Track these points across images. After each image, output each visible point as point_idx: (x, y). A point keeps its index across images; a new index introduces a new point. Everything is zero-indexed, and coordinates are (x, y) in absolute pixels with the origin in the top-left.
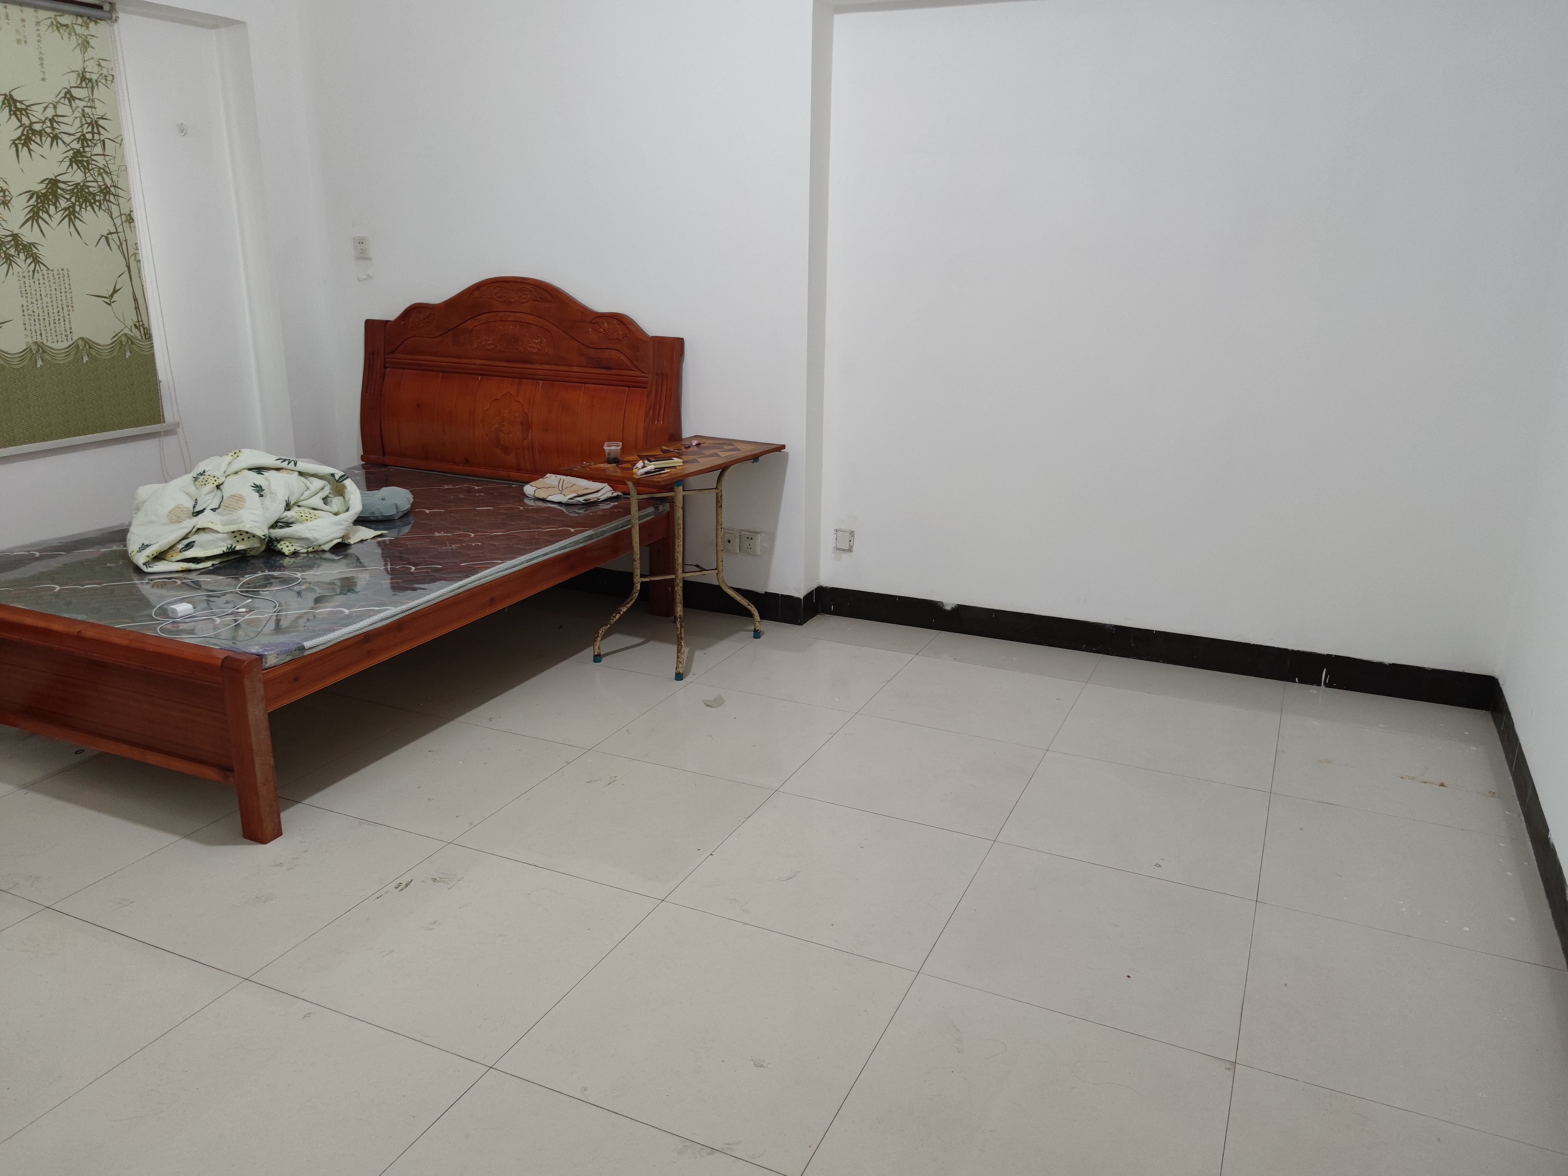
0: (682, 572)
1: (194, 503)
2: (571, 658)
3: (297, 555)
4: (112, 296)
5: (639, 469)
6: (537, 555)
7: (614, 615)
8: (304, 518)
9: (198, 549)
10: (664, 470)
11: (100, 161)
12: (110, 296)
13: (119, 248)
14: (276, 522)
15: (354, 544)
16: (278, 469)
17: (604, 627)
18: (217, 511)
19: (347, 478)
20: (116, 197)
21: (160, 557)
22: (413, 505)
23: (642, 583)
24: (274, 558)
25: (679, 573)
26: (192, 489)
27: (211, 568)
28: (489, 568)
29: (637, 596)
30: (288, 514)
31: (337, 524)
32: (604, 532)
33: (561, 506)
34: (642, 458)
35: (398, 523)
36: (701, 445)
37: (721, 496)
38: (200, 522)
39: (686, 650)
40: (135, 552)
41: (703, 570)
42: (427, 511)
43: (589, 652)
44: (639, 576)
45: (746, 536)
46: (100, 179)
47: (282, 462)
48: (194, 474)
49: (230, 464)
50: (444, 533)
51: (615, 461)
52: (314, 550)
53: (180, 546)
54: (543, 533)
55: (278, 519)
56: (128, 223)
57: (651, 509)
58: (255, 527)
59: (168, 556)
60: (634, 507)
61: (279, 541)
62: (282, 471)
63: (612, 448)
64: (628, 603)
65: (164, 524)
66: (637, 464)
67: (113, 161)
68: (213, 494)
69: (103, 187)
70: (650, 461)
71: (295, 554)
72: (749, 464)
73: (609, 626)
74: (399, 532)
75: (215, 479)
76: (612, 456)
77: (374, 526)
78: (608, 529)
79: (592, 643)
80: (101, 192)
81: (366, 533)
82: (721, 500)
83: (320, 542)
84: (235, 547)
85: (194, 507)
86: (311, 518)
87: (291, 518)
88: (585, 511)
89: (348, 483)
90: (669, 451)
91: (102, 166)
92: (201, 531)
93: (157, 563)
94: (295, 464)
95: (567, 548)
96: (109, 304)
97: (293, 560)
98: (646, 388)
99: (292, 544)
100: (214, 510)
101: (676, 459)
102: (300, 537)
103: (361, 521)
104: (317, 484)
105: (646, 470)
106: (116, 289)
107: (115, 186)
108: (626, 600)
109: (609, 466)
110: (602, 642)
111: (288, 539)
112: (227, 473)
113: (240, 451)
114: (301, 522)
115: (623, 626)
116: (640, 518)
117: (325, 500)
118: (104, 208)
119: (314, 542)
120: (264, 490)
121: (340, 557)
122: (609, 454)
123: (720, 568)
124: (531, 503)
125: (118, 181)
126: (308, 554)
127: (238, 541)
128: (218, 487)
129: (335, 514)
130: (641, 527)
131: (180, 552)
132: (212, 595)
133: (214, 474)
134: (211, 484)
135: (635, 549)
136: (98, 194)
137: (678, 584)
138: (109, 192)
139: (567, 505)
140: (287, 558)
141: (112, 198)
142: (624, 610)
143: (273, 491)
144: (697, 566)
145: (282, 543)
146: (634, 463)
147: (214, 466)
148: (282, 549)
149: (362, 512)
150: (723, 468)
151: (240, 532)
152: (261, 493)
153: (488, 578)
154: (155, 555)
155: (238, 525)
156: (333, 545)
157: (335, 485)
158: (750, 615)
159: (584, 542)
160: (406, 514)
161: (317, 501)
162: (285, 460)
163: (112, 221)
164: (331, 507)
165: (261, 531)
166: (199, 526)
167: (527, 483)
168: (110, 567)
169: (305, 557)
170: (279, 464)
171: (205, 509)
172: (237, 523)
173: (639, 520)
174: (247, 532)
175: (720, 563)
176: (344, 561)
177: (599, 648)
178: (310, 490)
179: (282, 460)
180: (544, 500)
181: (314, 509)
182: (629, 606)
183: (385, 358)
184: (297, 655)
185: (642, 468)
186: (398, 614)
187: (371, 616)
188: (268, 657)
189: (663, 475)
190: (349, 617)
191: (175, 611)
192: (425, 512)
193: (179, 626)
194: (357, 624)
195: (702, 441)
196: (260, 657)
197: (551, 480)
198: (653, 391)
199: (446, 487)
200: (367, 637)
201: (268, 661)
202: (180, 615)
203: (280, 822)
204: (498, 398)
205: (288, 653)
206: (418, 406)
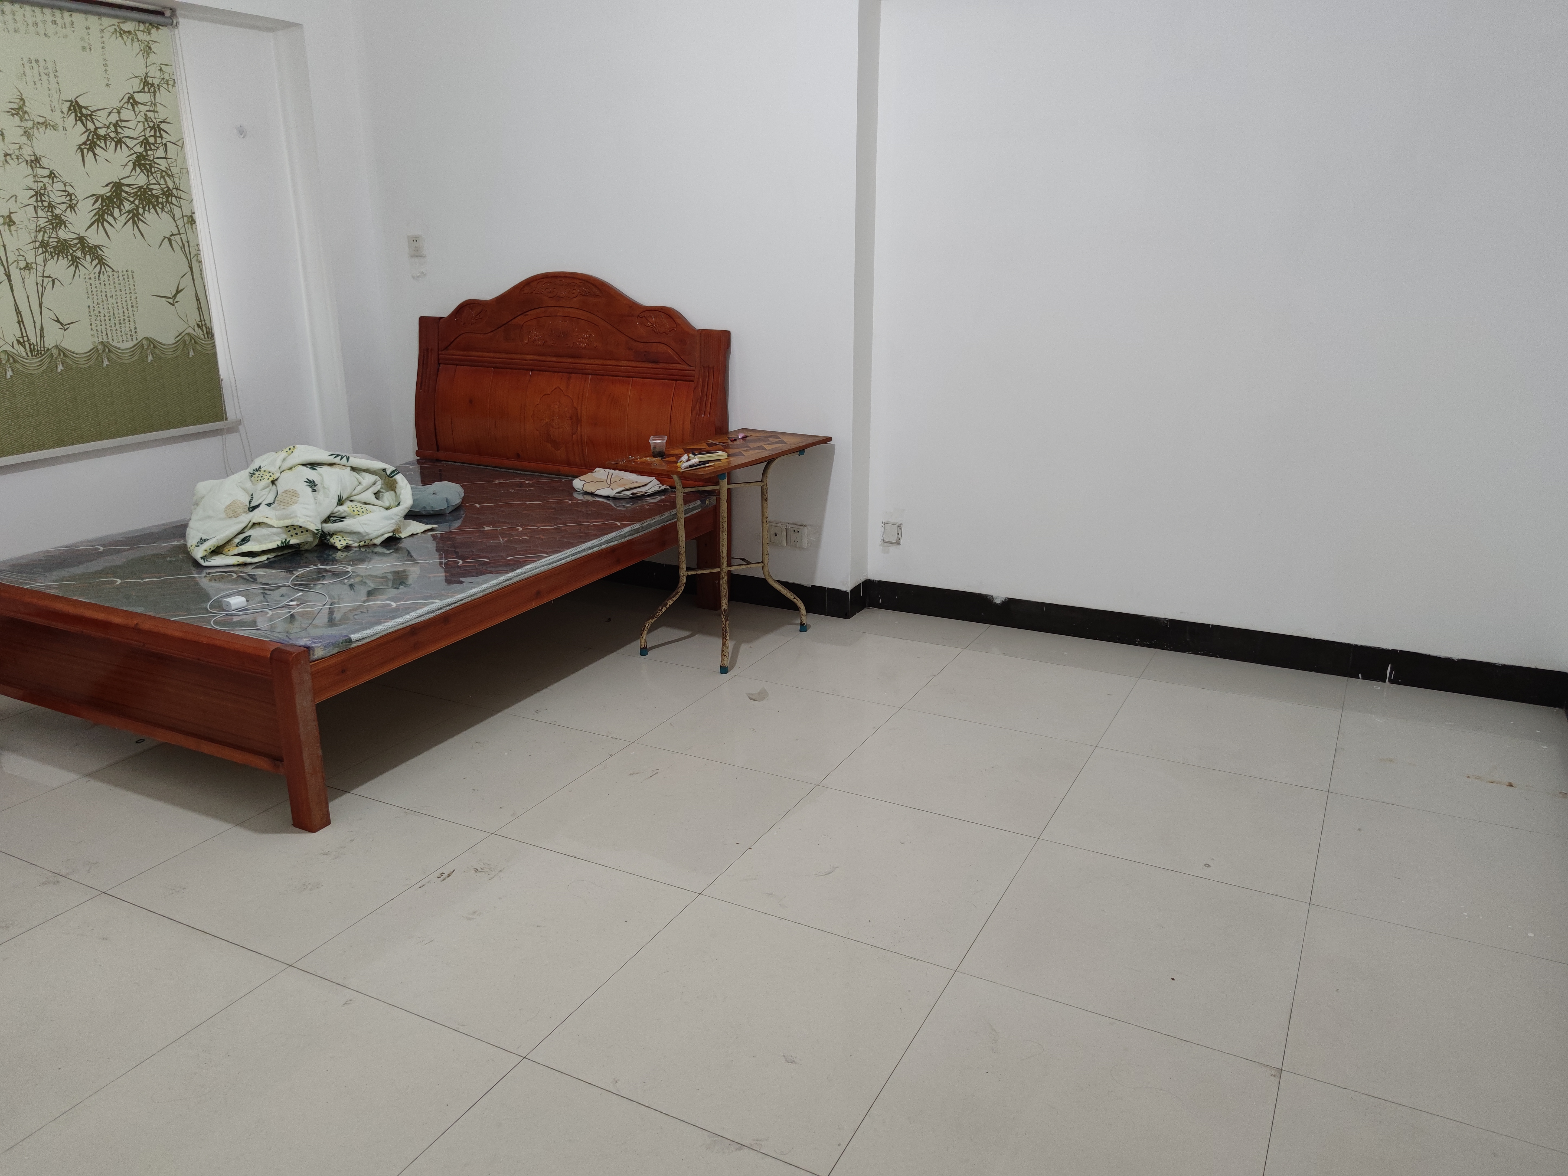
0: (726, 565)
1: (250, 499)
2: (618, 651)
3: (349, 549)
4: (175, 296)
5: (684, 462)
6: (583, 548)
7: (660, 608)
8: (356, 512)
9: (253, 543)
10: (708, 463)
11: (163, 164)
12: (173, 297)
13: (181, 249)
14: (329, 516)
15: (405, 538)
16: (331, 465)
17: (650, 621)
18: (272, 506)
19: (399, 473)
20: (178, 199)
21: (217, 551)
22: (464, 499)
23: (688, 577)
24: (327, 552)
25: (724, 567)
26: (249, 485)
27: (266, 562)
28: (535, 561)
29: (683, 589)
30: (341, 508)
31: (387, 518)
32: (651, 526)
33: (609, 500)
34: (687, 451)
35: (449, 517)
36: (747, 438)
37: (766, 489)
38: (256, 517)
39: (731, 644)
40: (194, 546)
41: (748, 563)
42: (478, 506)
43: (635, 646)
44: (685, 569)
45: (793, 530)
46: (162, 181)
47: (335, 457)
48: (250, 470)
49: (284, 460)
50: (493, 527)
51: (661, 454)
52: (366, 544)
53: (237, 540)
54: (589, 526)
55: (331, 514)
56: (189, 224)
57: (698, 503)
58: (308, 521)
59: (226, 550)
60: (680, 501)
61: (331, 535)
62: (334, 466)
63: (657, 442)
64: (674, 596)
65: (221, 519)
66: (682, 458)
67: (174, 163)
68: (268, 490)
69: (165, 189)
70: (695, 455)
71: (347, 548)
72: (795, 456)
73: (655, 619)
74: (450, 526)
75: (271, 474)
76: (658, 450)
77: (425, 520)
78: (655, 522)
79: (638, 636)
80: (164, 194)
81: (417, 527)
82: (767, 493)
83: (371, 536)
84: (289, 541)
85: (250, 502)
86: (363, 512)
87: (342, 513)
88: (632, 505)
89: (399, 478)
90: (715, 444)
91: (164, 169)
92: (257, 526)
93: (213, 558)
94: (348, 460)
95: (612, 542)
96: (173, 305)
97: (346, 554)
98: (693, 381)
99: (344, 538)
100: (269, 505)
101: (720, 453)
102: (352, 531)
103: (411, 515)
104: (369, 479)
105: (690, 463)
106: (179, 290)
107: (177, 189)
108: (672, 593)
109: (654, 459)
110: (648, 635)
111: (341, 533)
112: (282, 469)
113: (294, 447)
114: (353, 517)
115: (668, 620)
116: (686, 512)
117: (377, 495)
118: (166, 210)
119: (366, 536)
120: (317, 485)
121: (391, 551)
122: (654, 448)
123: (766, 561)
124: (580, 497)
125: (180, 183)
126: (360, 548)
127: (292, 536)
128: (273, 482)
129: (386, 509)
130: (686, 520)
131: (237, 546)
132: (267, 589)
133: (269, 470)
134: (266, 480)
135: (680, 542)
136: (161, 196)
137: (723, 577)
138: (171, 195)
139: (615, 499)
140: (339, 552)
141: (174, 201)
142: (670, 604)
143: (326, 486)
144: (743, 559)
145: (335, 537)
146: (679, 457)
147: (269, 462)
148: (335, 543)
149: (412, 507)
150: (769, 461)
151: (294, 527)
152: (315, 488)
153: (534, 572)
154: (213, 549)
155: (292, 520)
156: (384, 539)
157: (386, 480)
158: (796, 608)
159: (629, 536)
160: (457, 509)
161: (369, 496)
162: (338, 456)
163: (175, 223)
164: (383, 502)
165: (314, 525)
166: (254, 521)
167: (576, 477)
168: (170, 561)
169: (356, 551)
170: (331, 459)
171: (260, 504)
172: (291, 518)
173: (684, 515)
174: (300, 527)
175: (766, 556)
176: (395, 555)
177: (645, 641)
178: (362, 485)
180: (592, 494)
181: (366, 504)
182: (675, 599)
183: (439, 355)
184: (344, 647)
185: (686, 461)
186: (444, 607)
187: (417, 609)
188: (316, 649)
189: (707, 469)
190: (397, 609)
191: (228, 604)
192: (476, 506)
193: (232, 619)
194: (404, 617)
195: (748, 435)
196: (308, 649)
197: (600, 473)
198: (700, 385)
199: (497, 481)
200: (413, 629)
201: (316, 653)
202: (233, 608)
203: (328, 811)
204: (548, 393)
205: (335, 645)
206: (471, 401)
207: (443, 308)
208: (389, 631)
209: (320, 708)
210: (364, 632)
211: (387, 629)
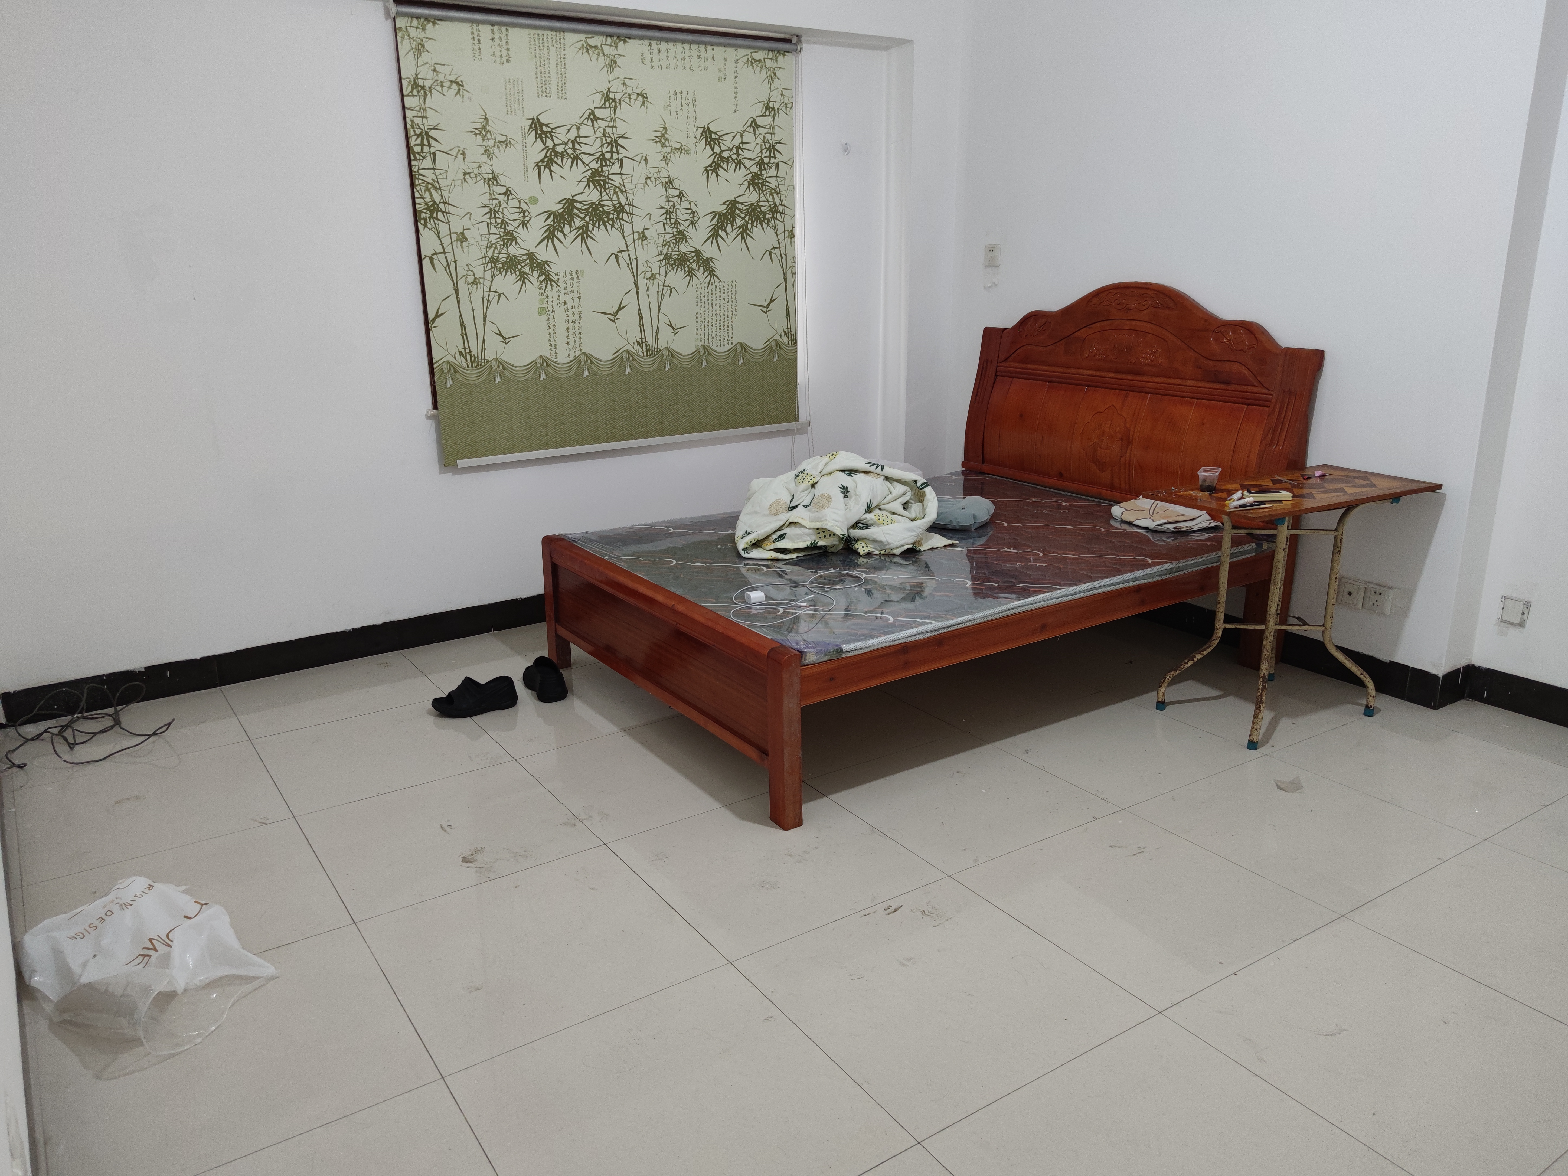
0: (1273, 624)
1: (791, 499)
2: (1130, 700)
3: (871, 556)
5: (1234, 501)
6: (1102, 584)
7: (1186, 661)
8: (881, 521)
9: (787, 540)
10: (1265, 504)
14: (857, 522)
15: (924, 551)
16: (867, 473)
17: (1172, 673)
18: (808, 508)
19: (928, 485)
21: (757, 544)
22: (993, 517)
23: (1225, 630)
24: (850, 557)
25: (1270, 625)
26: (792, 486)
27: (796, 560)
28: (1045, 592)
29: (1216, 643)
30: (868, 516)
31: (910, 530)
32: (1187, 567)
33: (1148, 532)
34: (1244, 487)
35: (974, 534)
36: (1326, 477)
37: (1341, 540)
38: (792, 517)
39: (1267, 715)
40: (739, 538)
41: (1305, 624)
42: (1006, 524)
43: (1152, 698)
44: (1222, 621)
45: (1373, 590)
47: (871, 466)
48: (796, 472)
49: (826, 464)
50: (1013, 549)
51: (1211, 489)
52: (886, 553)
53: (775, 537)
54: (1116, 560)
55: (859, 520)
57: (1252, 546)
58: (836, 525)
59: (764, 545)
60: (1227, 542)
61: (856, 540)
62: (869, 474)
63: (1208, 474)
64: (1205, 650)
65: (765, 515)
66: (1234, 495)
68: (807, 492)
70: (1250, 493)
71: (869, 555)
72: (1387, 504)
73: (1178, 672)
74: (973, 544)
75: (812, 477)
76: (1207, 483)
77: (950, 534)
78: (1192, 564)
79: (1157, 688)
81: (938, 541)
82: (1341, 544)
83: (892, 546)
84: (818, 542)
85: (791, 502)
86: (888, 522)
87: (869, 520)
88: (1173, 540)
89: (929, 490)
90: (1281, 482)
92: (792, 525)
93: (753, 550)
94: (882, 469)
95: (1137, 581)
97: (866, 560)
98: (1269, 407)
99: (867, 545)
100: (806, 506)
101: (1284, 493)
102: (875, 539)
103: (936, 528)
104: (899, 489)
105: (1242, 502)
108: (1204, 646)
109: (1200, 494)
110: (1170, 688)
111: (864, 540)
112: (823, 473)
113: (837, 453)
114: (878, 525)
115: (1197, 674)
116: (1232, 556)
117: (905, 506)
119: (887, 545)
120: (850, 491)
121: (909, 563)
122: (1204, 480)
123: (1329, 625)
124: (1117, 525)
126: (880, 557)
127: (820, 538)
128: (813, 485)
129: (912, 520)
130: (1231, 565)
131: (774, 542)
132: (795, 584)
133: (811, 473)
134: (807, 482)
135: (1221, 590)
137: (1267, 637)
139: (1154, 531)
140: (861, 558)
142: (1199, 658)
143: (858, 494)
144: (1299, 618)
145: (859, 543)
146: (1231, 493)
147: (813, 465)
148: (858, 548)
149: (936, 520)
150: (1349, 507)
151: (824, 530)
152: (847, 495)
153: (1041, 603)
154: (753, 542)
155: (822, 523)
156: (903, 550)
157: (917, 492)
158: (1362, 684)
159: (1159, 576)
160: (984, 526)
161: (897, 506)
162: (874, 464)
164: (910, 513)
165: (840, 530)
166: (790, 520)
167: (1118, 502)
168: (721, 548)
169: (877, 559)
170: (868, 468)
171: (799, 505)
172: (821, 521)
173: (1230, 559)
174: (829, 531)
175: (1329, 620)
176: (912, 567)
177: (1164, 695)
178: (892, 495)
179: (872, 464)
180: (1130, 524)
181: (894, 514)
182: (1205, 653)
183: (997, 366)
184: (835, 656)
185: (1238, 499)
186: (939, 629)
187: (912, 628)
188: (808, 654)
189: (1261, 511)
190: (892, 625)
191: (749, 597)
192: (1004, 525)
193: (751, 612)
194: (897, 634)
195: (1328, 472)
196: (801, 653)
197: (1143, 503)
198: (1277, 411)
199: (1034, 500)
200: (905, 648)
201: (807, 658)
202: (753, 601)
203: (801, 813)
204: (1101, 411)
205: (826, 653)
206: (1021, 415)
207: (1007, 319)
208: (880, 646)
209: (806, 712)
210: (856, 644)
211: (879, 644)
